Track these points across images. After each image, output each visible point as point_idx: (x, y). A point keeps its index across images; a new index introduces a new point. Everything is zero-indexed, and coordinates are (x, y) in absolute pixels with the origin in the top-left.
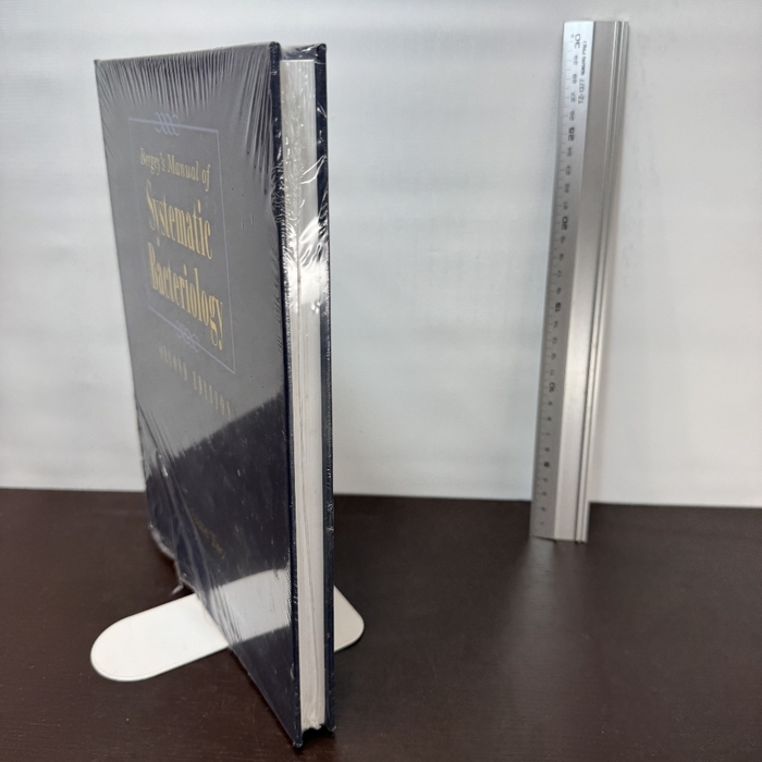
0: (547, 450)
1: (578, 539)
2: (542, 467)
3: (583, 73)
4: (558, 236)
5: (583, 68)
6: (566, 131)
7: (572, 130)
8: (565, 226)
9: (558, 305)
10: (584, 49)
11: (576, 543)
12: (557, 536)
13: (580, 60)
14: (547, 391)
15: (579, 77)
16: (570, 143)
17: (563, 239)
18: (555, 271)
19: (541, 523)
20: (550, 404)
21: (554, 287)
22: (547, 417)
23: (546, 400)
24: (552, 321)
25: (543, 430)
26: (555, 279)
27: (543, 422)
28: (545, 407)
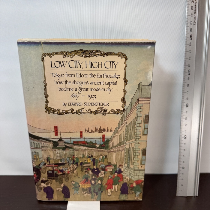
0: (184, 162)
1: (195, 195)
2: (181, 169)
3: (195, 13)
4: (187, 78)
5: (195, 11)
6: (189, 36)
7: (191, 36)
8: (189, 74)
9: (187, 105)
10: (195, 4)
11: (194, 197)
12: (187, 196)
13: (194, 8)
15: (193, 15)
16: (191, 41)
17: (189, 78)
18: (186, 91)
19: (181, 191)
20: (185, 144)
21: (185, 98)
22: (183, 149)
23: (183, 142)
24: (184, 111)
25: (182, 154)
26: (185, 94)
27: (182, 151)
28: (183, 145)
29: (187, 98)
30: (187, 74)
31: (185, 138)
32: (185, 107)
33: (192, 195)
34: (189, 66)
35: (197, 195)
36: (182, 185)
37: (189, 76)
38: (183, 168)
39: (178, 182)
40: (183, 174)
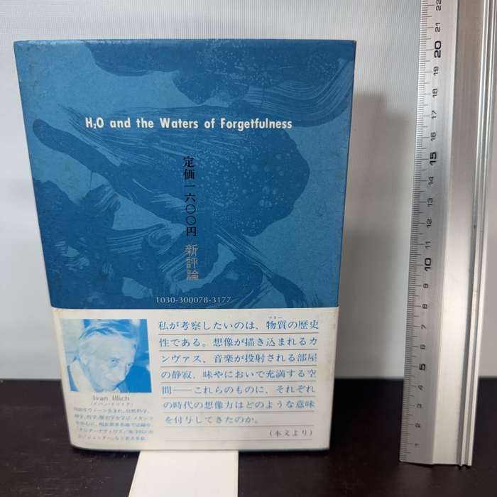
0: (423, 347)
1: (463, 463)
2: (416, 371)
9: (433, 155)
12: (436, 460)
14: (420, 269)
19: (416, 445)
20: (426, 286)
22: (421, 305)
23: (420, 282)
27: (418, 311)
28: (419, 290)
33: (451, 460)
35: (470, 464)
36: (418, 426)
38: (421, 369)
39: (404, 414)
40: (421, 387)
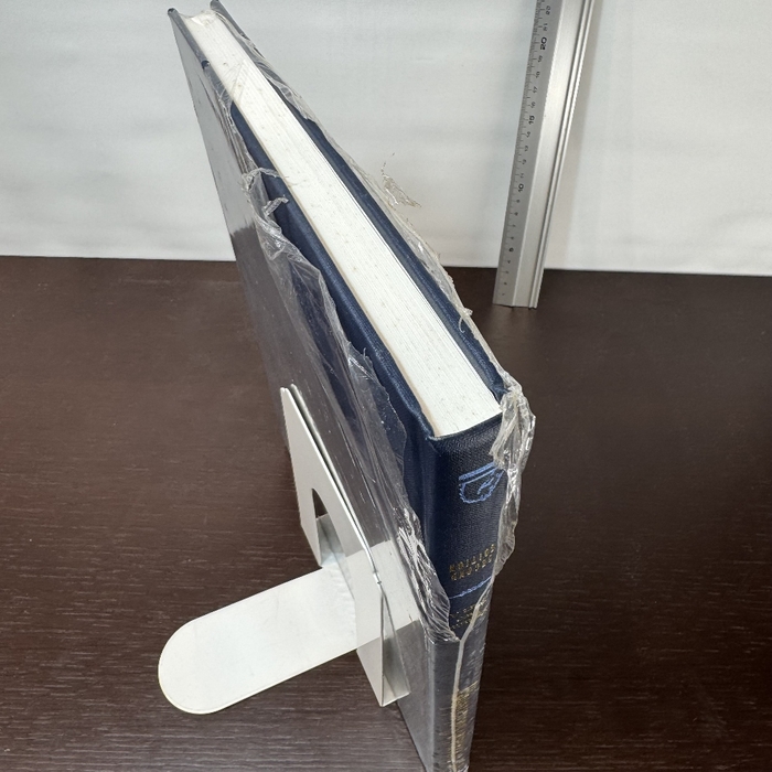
4: (536, 55)
8: (543, 46)
11: (529, 309)
17: (541, 58)
18: (531, 87)
21: (529, 102)
24: (525, 131)
25: (510, 223)
26: (530, 93)
29: (533, 104)
30: (538, 46)
31: (521, 189)
32: (526, 123)
34: (545, 29)
37: (542, 52)
